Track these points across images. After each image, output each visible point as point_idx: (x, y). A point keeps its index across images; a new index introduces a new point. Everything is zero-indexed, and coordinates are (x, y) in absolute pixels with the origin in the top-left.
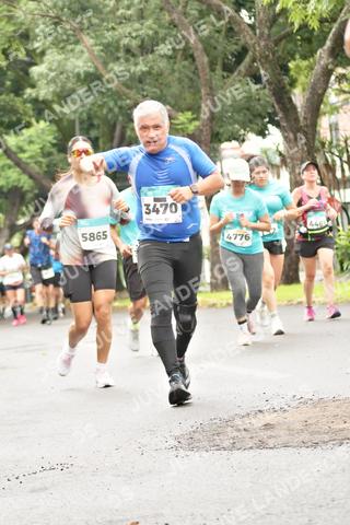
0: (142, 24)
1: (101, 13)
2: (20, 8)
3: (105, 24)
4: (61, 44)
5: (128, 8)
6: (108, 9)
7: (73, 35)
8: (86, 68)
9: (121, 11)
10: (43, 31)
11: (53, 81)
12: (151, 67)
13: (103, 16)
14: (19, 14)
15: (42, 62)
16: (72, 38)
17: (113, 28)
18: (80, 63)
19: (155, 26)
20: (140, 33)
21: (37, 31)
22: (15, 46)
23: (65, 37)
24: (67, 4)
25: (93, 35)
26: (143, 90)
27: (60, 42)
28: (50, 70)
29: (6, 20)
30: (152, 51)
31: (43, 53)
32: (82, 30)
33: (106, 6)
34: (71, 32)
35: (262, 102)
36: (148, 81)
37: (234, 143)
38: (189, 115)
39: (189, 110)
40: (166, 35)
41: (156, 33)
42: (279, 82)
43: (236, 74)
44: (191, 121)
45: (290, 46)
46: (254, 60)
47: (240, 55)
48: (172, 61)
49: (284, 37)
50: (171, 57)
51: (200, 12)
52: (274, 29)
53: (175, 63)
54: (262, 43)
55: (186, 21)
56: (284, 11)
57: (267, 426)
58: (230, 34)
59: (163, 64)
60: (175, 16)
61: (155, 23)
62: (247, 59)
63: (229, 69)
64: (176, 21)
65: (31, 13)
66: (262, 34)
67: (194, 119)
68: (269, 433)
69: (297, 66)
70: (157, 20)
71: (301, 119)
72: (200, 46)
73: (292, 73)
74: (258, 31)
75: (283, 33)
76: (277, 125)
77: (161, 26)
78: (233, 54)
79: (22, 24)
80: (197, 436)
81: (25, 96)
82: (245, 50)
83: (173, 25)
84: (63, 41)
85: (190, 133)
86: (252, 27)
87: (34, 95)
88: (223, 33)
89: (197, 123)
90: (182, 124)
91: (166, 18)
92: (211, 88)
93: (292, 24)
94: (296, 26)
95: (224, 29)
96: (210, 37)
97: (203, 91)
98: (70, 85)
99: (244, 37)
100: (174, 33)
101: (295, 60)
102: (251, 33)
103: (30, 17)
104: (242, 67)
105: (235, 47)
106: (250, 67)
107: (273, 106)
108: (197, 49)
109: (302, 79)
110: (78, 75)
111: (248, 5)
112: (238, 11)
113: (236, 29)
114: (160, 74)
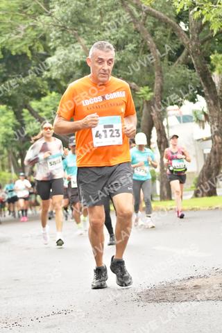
0: (117, 31)
1: (91, 23)
2: (40, 21)
3: (94, 31)
4: (66, 44)
5: (109, 21)
6: (96, 21)
7: (74, 38)
8: (81, 59)
9: (104, 23)
10: (54, 35)
11: (61, 67)
12: (123, 59)
13: (92, 26)
14: (40, 24)
15: (54, 55)
16: (73, 40)
17: (99, 34)
18: (78, 56)
19: (125, 32)
20: (116, 36)
21: (51, 35)
22: (37, 45)
23: (68, 39)
24: (70, 18)
25: (86, 37)
26: (118, 73)
27: (65, 42)
28: (59, 60)
29: (31, 28)
30: (124, 48)
31: (55, 49)
32: (79, 35)
33: (95, 19)
34: (72, 36)
35: (193, 80)
36: (121, 67)
37: (176, 107)
38: (147, 88)
39: (147, 85)
40: (133, 37)
41: (126, 36)
42: (205, 68)
43: (177, 62)
44: (148, 92)
45: (211, 45)
46: (188, 54)
47: (180, 51)
48: (136, 54)
49: (207, 39)
50: (135, 52)
51: (154, 23)
52: (201, 35)
53: (138, 56)
54: (194, 43)
55: (145, 29)
56: (208, 23)
57: (196, 287)
58: (173, 38)
59: (130, 56)
60: (138, 26)
61: (125, 30)
62: (184, 54)
63: (172, 59)
64: (139, 29)
65: (47, 24)
66: (193, 38)
67: (150, 91)
68: (197, 291)
69: (216, 58)
70: (127, 28)
71: (218, 91)
72: (154, 45)
73: (212, 62)
74: (191, 36)
75: (207, 37)
76: (203, 95)
77: (130, 32)
78: (175, 50)
79: (41, 30)
80: (151, 293)
81: (43, 77)
82: (182, 48)
83: (137, 31)
84: (68, 41)
85: (148, 100)
86: (187, 33)
87: (49, 76)
88: (169, 37)
89: (152, 94)
90: (143, 94)
91: (133, 27)
92: (161, 72)
93: (213, 31)
94: (215, 32)
95: (169, 34)
96: (160, 39)
97: (156, 73)
98: (71, 69)
99: (182, 39)
100: (138, 36)
101: (214, 53)
102: (186, 36)
103: (46, 26)
104: (181, 58)
105: (176, 45)
106: (186, 58)
107: (200, 83)
108: (152, 47)
109: (219, 66)
110: (77, 63)
111: (185, 19)
112: (178, 23)
113: (177, 34)
114: (129, 63)
